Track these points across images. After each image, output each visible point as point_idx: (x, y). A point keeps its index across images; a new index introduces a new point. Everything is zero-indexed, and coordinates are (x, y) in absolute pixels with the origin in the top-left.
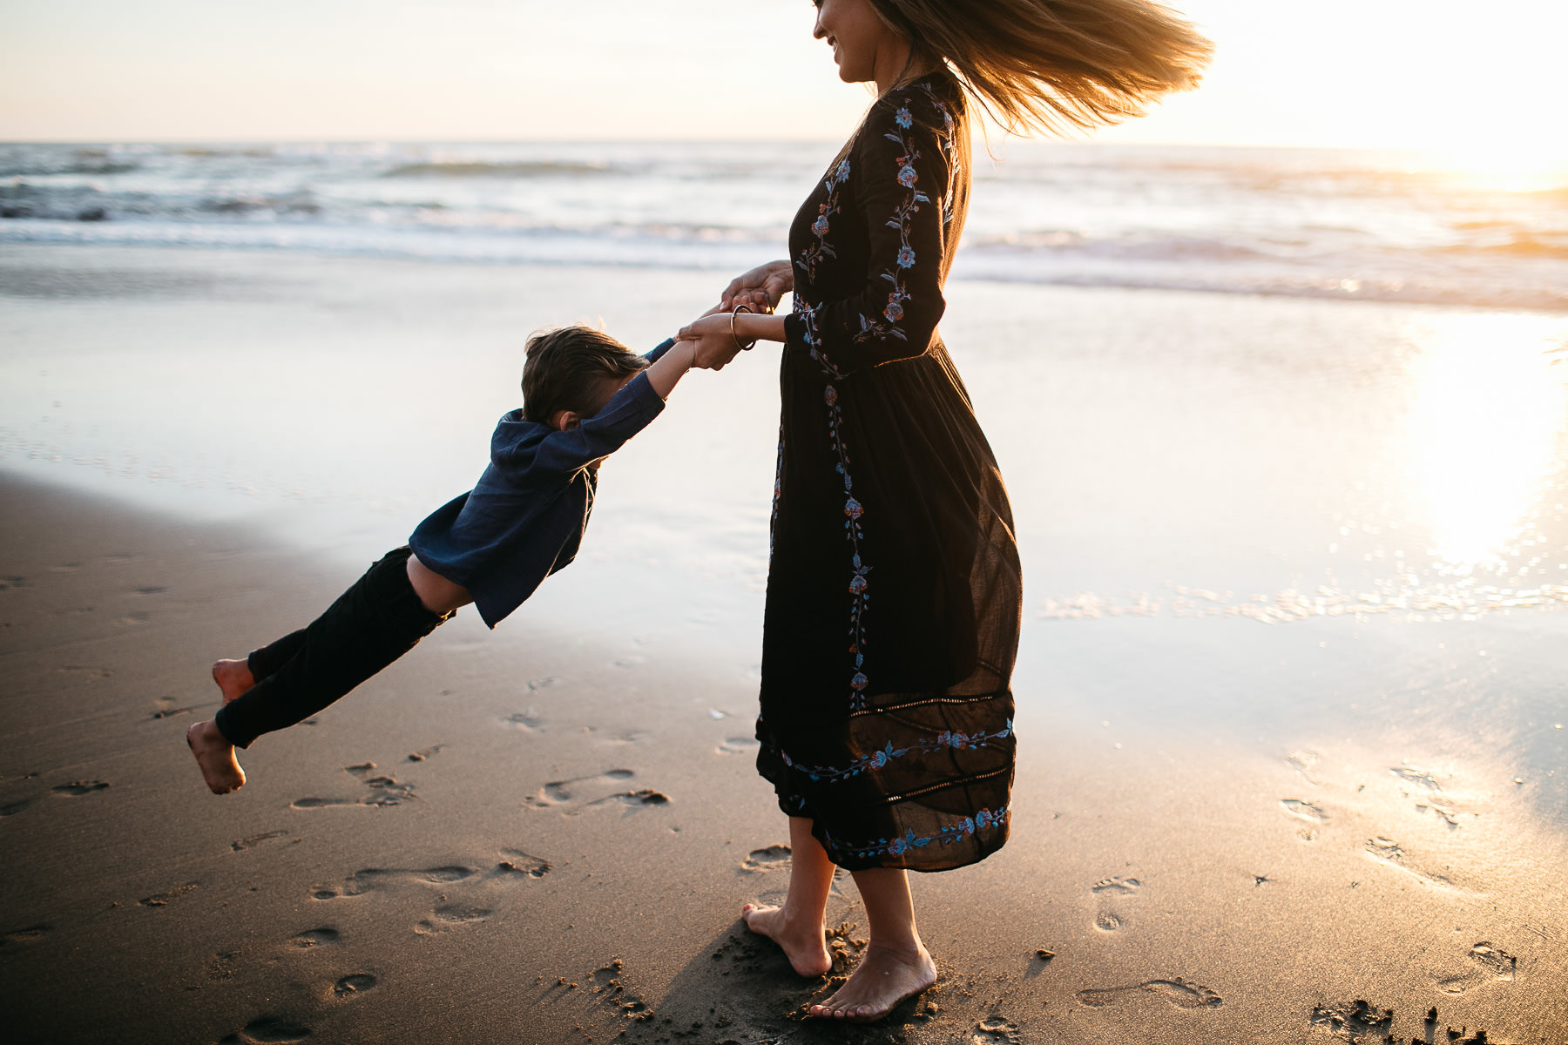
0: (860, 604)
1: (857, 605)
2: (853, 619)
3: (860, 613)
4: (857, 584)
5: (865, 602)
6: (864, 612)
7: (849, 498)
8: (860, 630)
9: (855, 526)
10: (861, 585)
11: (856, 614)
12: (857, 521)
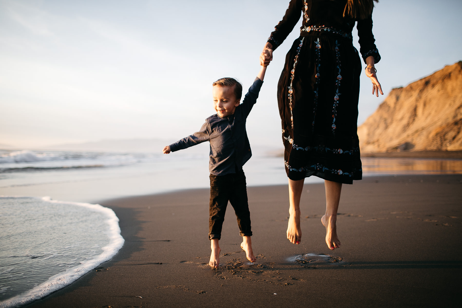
0: (336, 104)
1: (335, 104)
2: (334, 107)
3: (335, 106)
4: (336, 98)
5: (337, 103)
6: (337, 106)
7: (339, 75)
8: (335, 111)
9: (339, 82)
10: (337, 98)
11: (334, 106)
12: (340, 81)
